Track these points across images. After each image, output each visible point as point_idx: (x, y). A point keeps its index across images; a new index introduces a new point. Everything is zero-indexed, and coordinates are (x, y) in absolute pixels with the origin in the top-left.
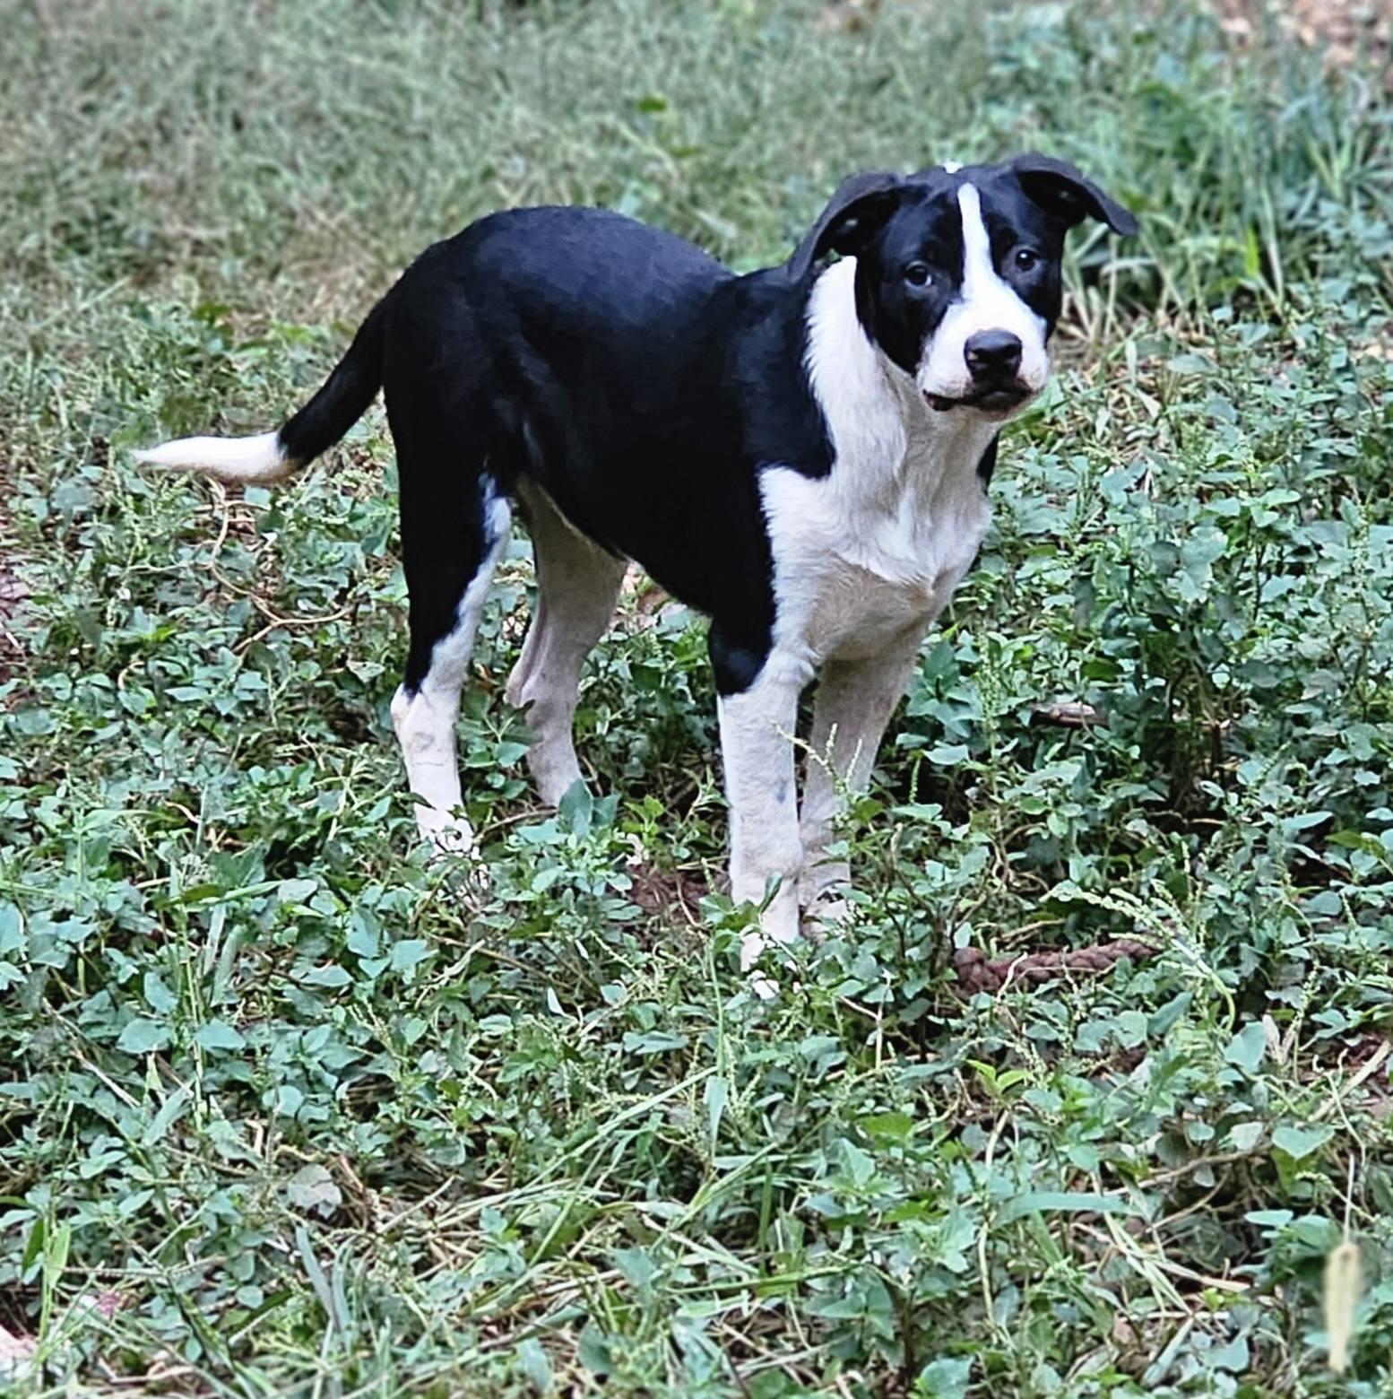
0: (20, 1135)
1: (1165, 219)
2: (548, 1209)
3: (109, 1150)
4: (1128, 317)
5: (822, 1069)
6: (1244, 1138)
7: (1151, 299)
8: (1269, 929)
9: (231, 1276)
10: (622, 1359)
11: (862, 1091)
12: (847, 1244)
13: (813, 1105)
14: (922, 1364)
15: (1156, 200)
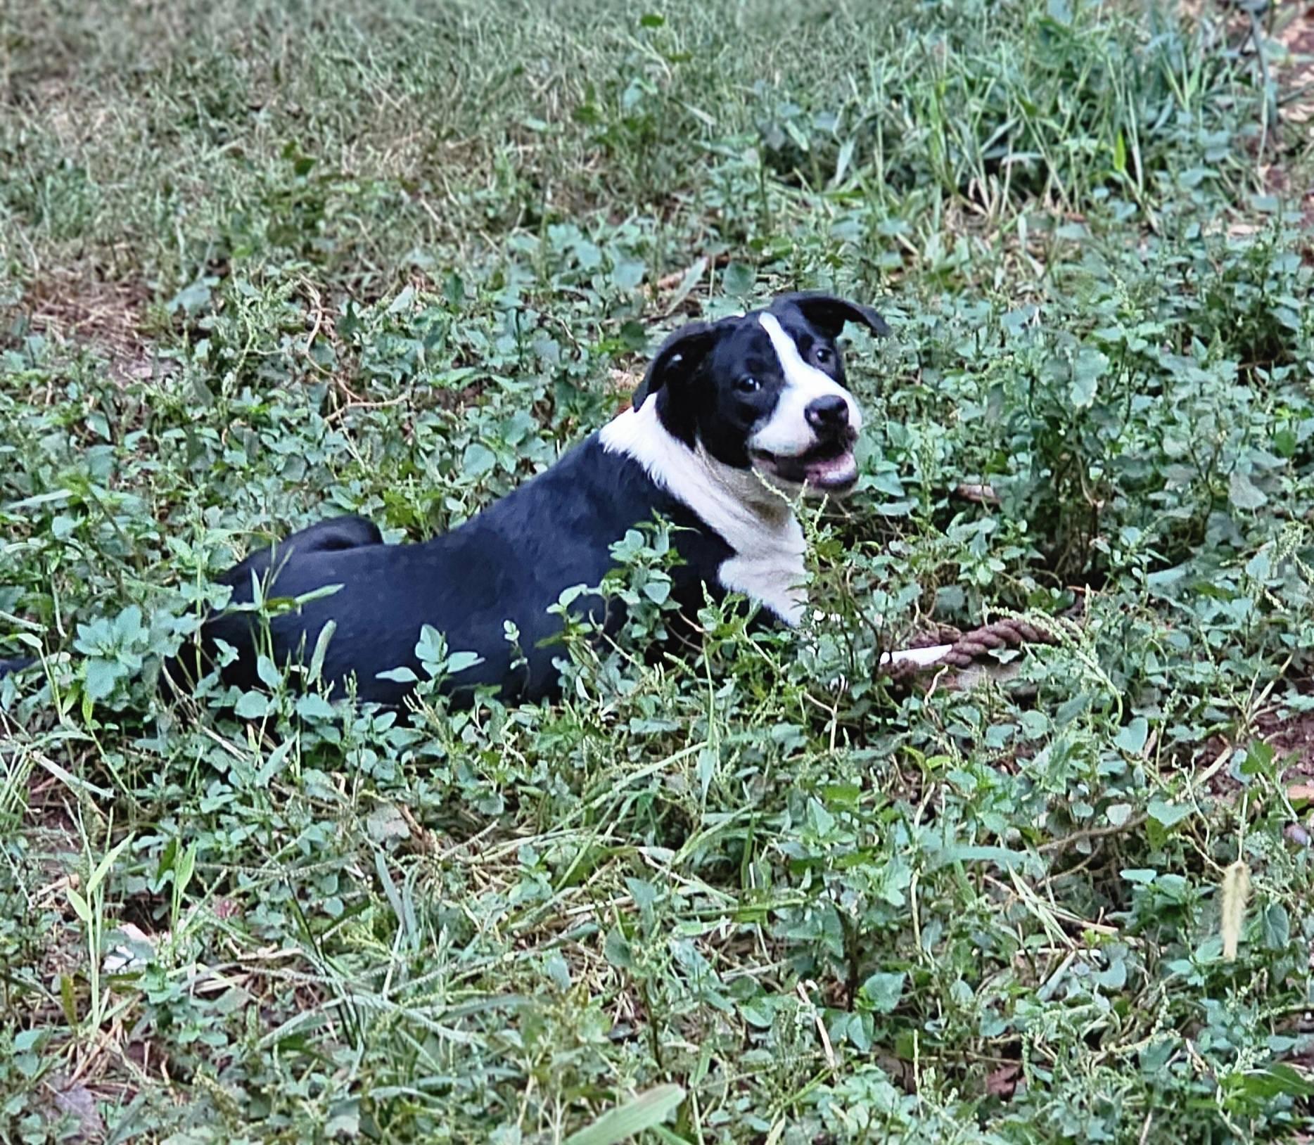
0: (150, 780)
1: (1052, 123)
2: (568, 851)
3: (222, 793)
4: (1019, 200)
5: (788, 749)
6: (1118, 816)
7: (1037, 186)
8: (1135, 661)
9: (319, 890)
10: (640, 955)
11: (818, 768)
12: (807, 883)
13: (779, 777)
14: (863, 979)
15: (1045, 109)
